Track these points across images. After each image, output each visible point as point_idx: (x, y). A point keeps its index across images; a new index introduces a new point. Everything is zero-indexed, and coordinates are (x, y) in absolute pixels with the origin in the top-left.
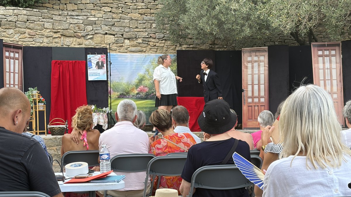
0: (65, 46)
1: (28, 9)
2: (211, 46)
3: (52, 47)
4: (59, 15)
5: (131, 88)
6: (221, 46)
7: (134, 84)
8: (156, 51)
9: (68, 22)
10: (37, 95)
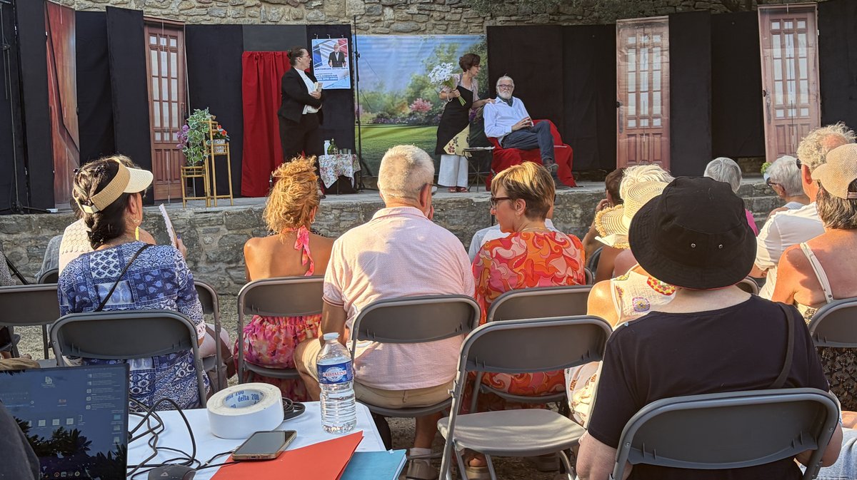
0: (268, 23)
2: (551, 17)
3: (239, 28)
5: (398, 103)
6: (573, 17)
7: (404, 96)
8: (446, 30)
10: (210, 125)
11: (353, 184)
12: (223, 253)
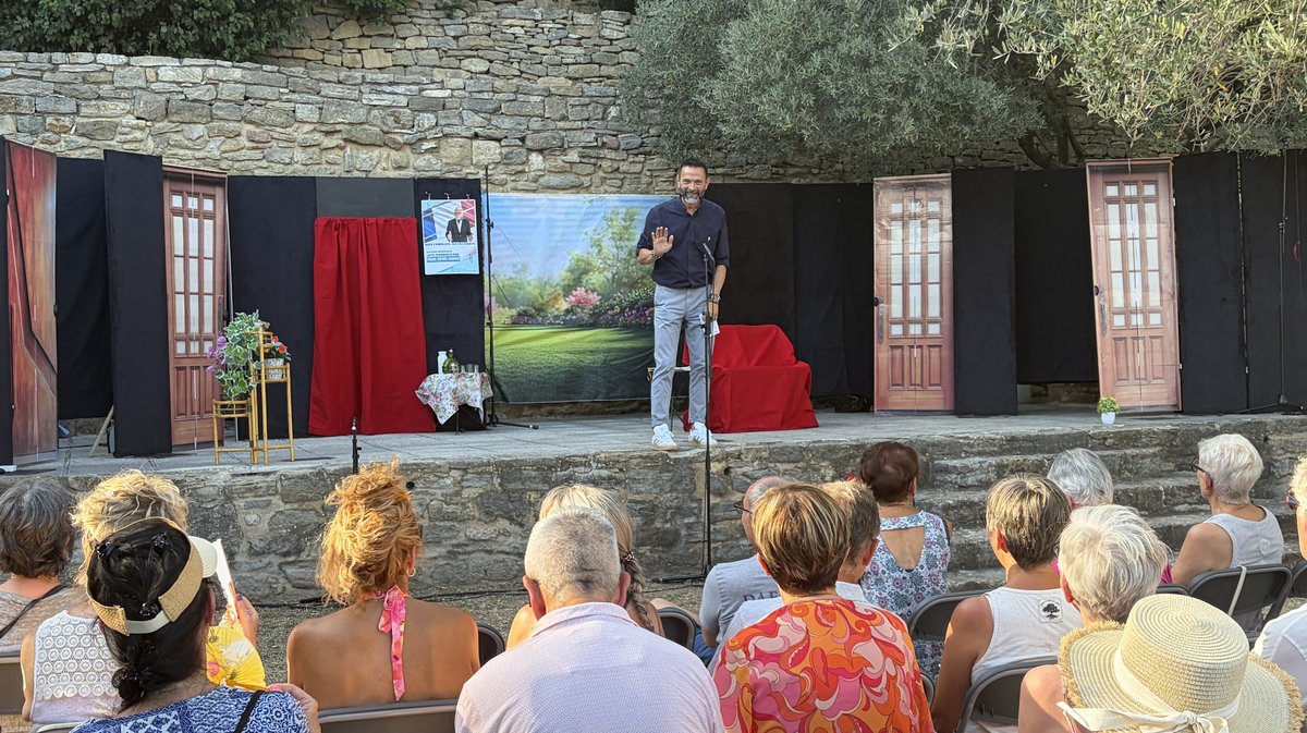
0: (356, 174)
1: (247, 64)
2: (774, 170)
3: (312, 181)
4: (340, 82)
5: (550, 294)
7: (558, 284)
8: (620, 187)
9: (364, 101)
10: (261, 338)
11: (482, 417)
12: (275, 540)
